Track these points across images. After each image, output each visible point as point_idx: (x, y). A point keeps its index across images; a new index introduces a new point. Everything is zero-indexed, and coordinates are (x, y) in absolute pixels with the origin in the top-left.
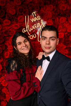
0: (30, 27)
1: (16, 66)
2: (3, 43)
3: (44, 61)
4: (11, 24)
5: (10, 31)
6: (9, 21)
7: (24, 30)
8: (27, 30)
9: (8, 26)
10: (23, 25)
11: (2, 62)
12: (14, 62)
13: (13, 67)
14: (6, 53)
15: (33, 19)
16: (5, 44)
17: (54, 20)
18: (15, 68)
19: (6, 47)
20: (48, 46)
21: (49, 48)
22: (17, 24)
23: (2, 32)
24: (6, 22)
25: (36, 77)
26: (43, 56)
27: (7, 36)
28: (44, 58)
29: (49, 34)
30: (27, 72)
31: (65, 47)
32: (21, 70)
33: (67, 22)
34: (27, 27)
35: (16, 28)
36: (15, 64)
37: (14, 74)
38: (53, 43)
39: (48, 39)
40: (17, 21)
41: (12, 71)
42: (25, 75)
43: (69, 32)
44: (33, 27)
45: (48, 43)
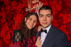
0: (32, 7)
1: (20, 37)
2: (12, 18)
3: (42, 33)
4: (17, 5)
5: (17, 10)
6: (16, 3)
7: (27, 9)
8: (29, 9)
9: (15, 6)
10: (26, 6)
11: (11, 33)
12: (18, 34)
13: (17, 38)
14: (13, 26)
15: (33, 1)
16: (13, 19)
17: (48, 2)
18: (19, 39)
19: (14, 21)
20: (45, 22)
21: (46, 23)
22: (22, 5)
23: (11, 10)
24: (14, 3)
25: (36, 45)
26: (42, 29)
27: (15, 14)
28: (42, 31)
29: (45, 12)
30: (28, 42)
31: (56, 21)
32: (24, 41)
33: (57, 4)
34: (29, 7)
35: (21, 8)
36: (19, 35)
37: (18, 44)
38: (49, 19)
39: (45, 16)
40: (22, 3)
41: (17, 42)
42: (27, 44)
43: (59, 11)
44: (34, 8)
45: (45, 19)
